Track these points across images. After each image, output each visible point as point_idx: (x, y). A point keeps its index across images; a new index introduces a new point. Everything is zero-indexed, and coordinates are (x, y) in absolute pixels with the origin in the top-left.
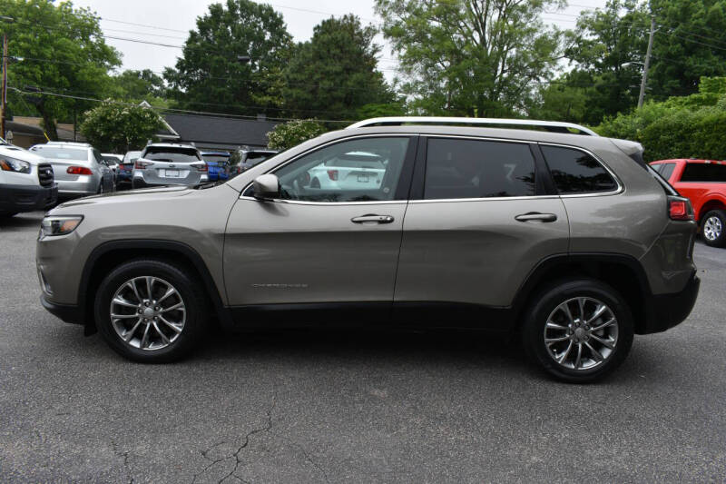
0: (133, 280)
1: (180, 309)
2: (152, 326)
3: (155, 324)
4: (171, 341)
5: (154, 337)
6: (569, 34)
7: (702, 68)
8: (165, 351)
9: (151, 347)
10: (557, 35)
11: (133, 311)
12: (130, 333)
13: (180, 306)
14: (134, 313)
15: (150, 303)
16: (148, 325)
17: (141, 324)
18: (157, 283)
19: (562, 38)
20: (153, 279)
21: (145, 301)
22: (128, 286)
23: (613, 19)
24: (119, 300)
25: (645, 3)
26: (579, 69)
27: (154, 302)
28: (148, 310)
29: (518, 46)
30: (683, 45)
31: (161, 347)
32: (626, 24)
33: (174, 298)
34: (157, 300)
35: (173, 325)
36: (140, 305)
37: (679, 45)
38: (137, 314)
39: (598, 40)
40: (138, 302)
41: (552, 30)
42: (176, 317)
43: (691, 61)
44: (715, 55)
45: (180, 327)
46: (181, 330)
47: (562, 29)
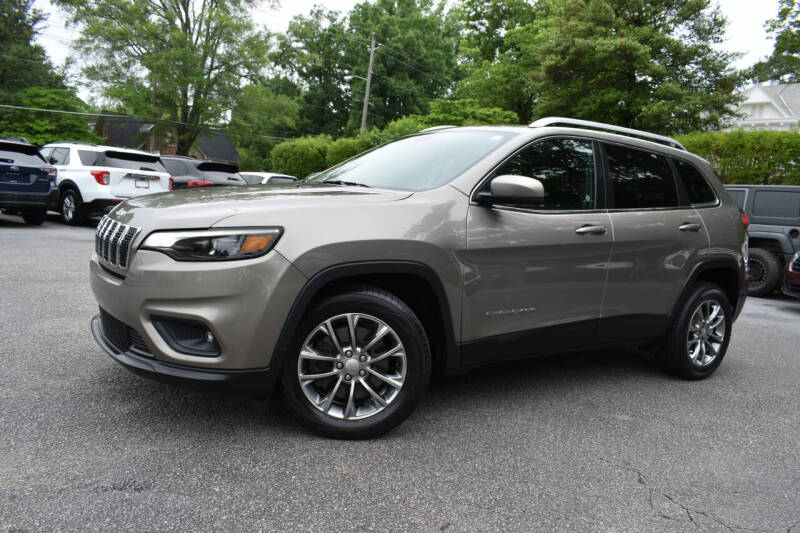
0: (328, 322)
1: (398, 354)
2: (358, 384)
3: (362, 381)
4: (389, 401)
5: (363, 401)
6: (280, 37)
7: (401, 89)
8: (379, 419)
9: (361, 415)
10: (269, 36)
11: (329, 366)
12: (329, 399)
13: (398, 351)
14: (330, 370)
15: (353, 352)
16: (353, 383)
17: (342, 383)
18: (361, 322)
19: (274, 40)
20: (357, 318)
21: (345, 350)
22: (321, 331)
23: (317, 28)
24: (307, 353)
25: (346, 18)
26: (282, 77)
27: (359, 349)
28: (352, 362)
29: (230, 41)
30: (385, 66)
31: (372, 412)
32: (330, 36)
33: (388, 342)
34: (362, 348)
35: (390, 379)
36: (338, 357)
37: (382, 65)
38: (335, 370)
39: (303, 48)
40: (335, 352)
41: (263, 30)
42: (392, 366)
43: (392, 81)
44: (411, 78)
45: (399, 380)
46: (400, 384)
47: (273, 31)
